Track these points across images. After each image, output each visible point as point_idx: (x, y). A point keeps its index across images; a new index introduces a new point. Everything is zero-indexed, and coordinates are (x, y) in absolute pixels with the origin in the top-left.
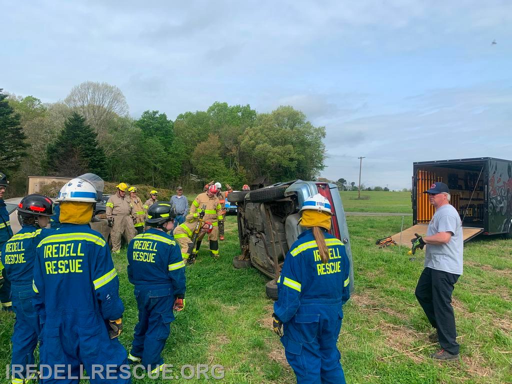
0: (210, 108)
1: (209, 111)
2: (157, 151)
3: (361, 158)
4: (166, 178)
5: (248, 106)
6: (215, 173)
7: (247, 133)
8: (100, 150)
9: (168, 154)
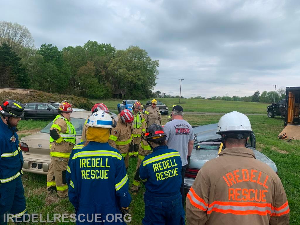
0: (86, 44)
1: (84, 46)
2: (53, 71)
3: (181, 80)
4: (59, 88)
5: (110, 44)
6: (92, 86)
7: (112, 62)
8: (24, 69)
9: (60, 73)
